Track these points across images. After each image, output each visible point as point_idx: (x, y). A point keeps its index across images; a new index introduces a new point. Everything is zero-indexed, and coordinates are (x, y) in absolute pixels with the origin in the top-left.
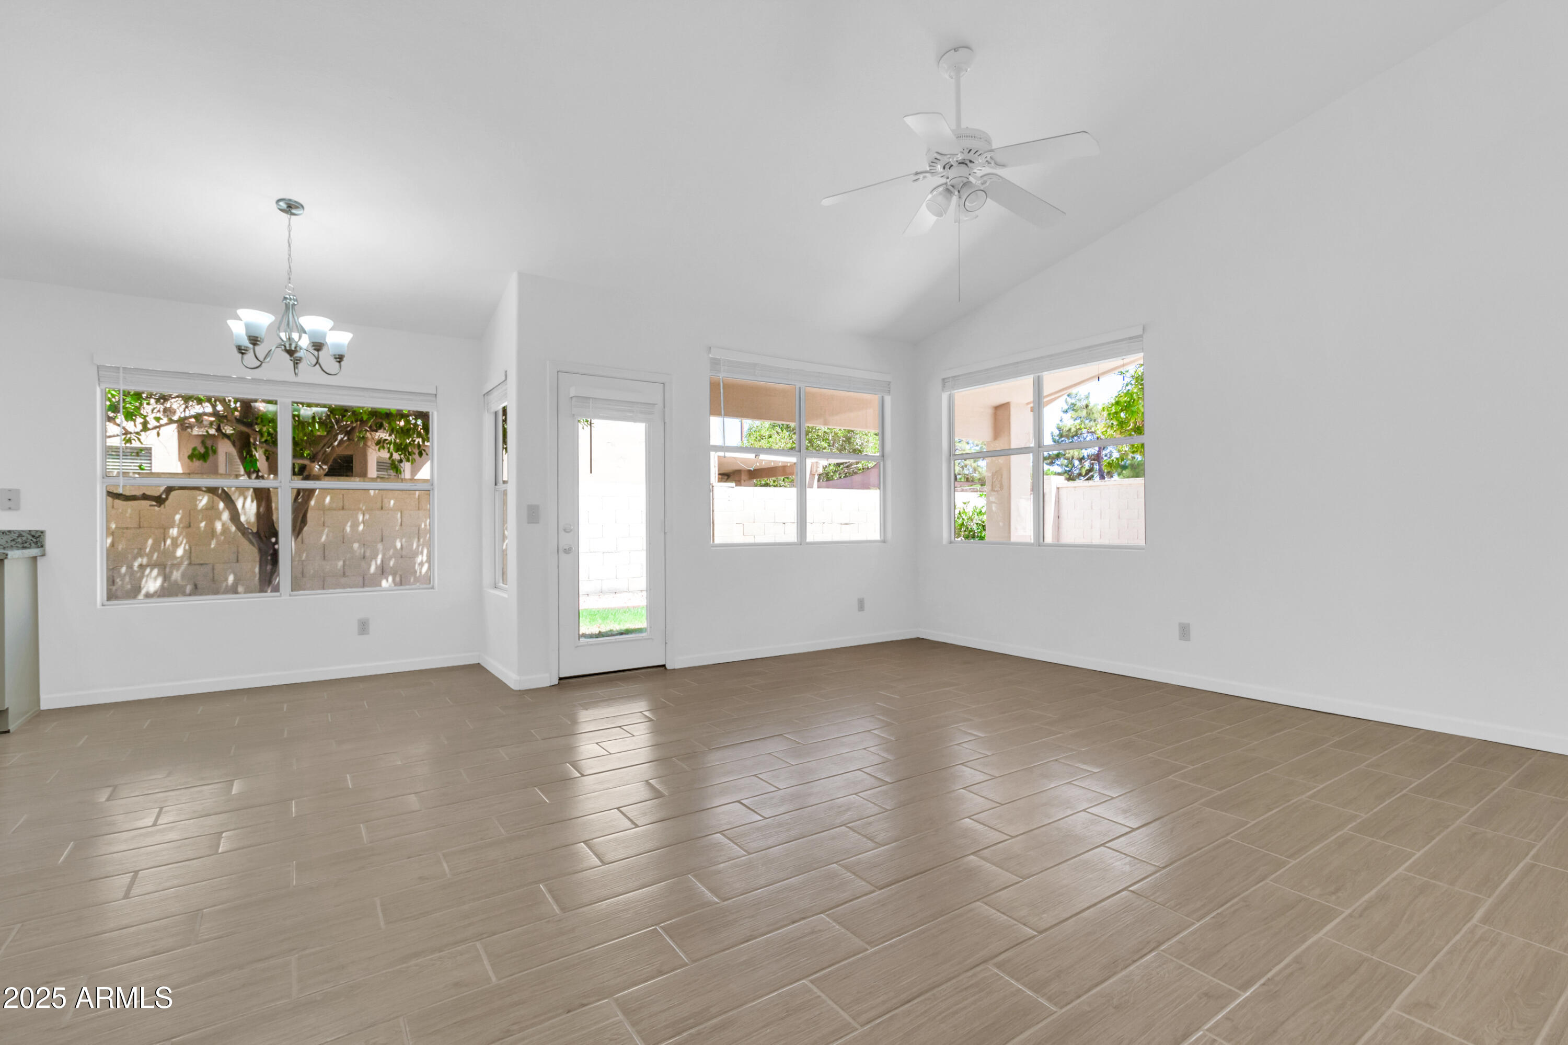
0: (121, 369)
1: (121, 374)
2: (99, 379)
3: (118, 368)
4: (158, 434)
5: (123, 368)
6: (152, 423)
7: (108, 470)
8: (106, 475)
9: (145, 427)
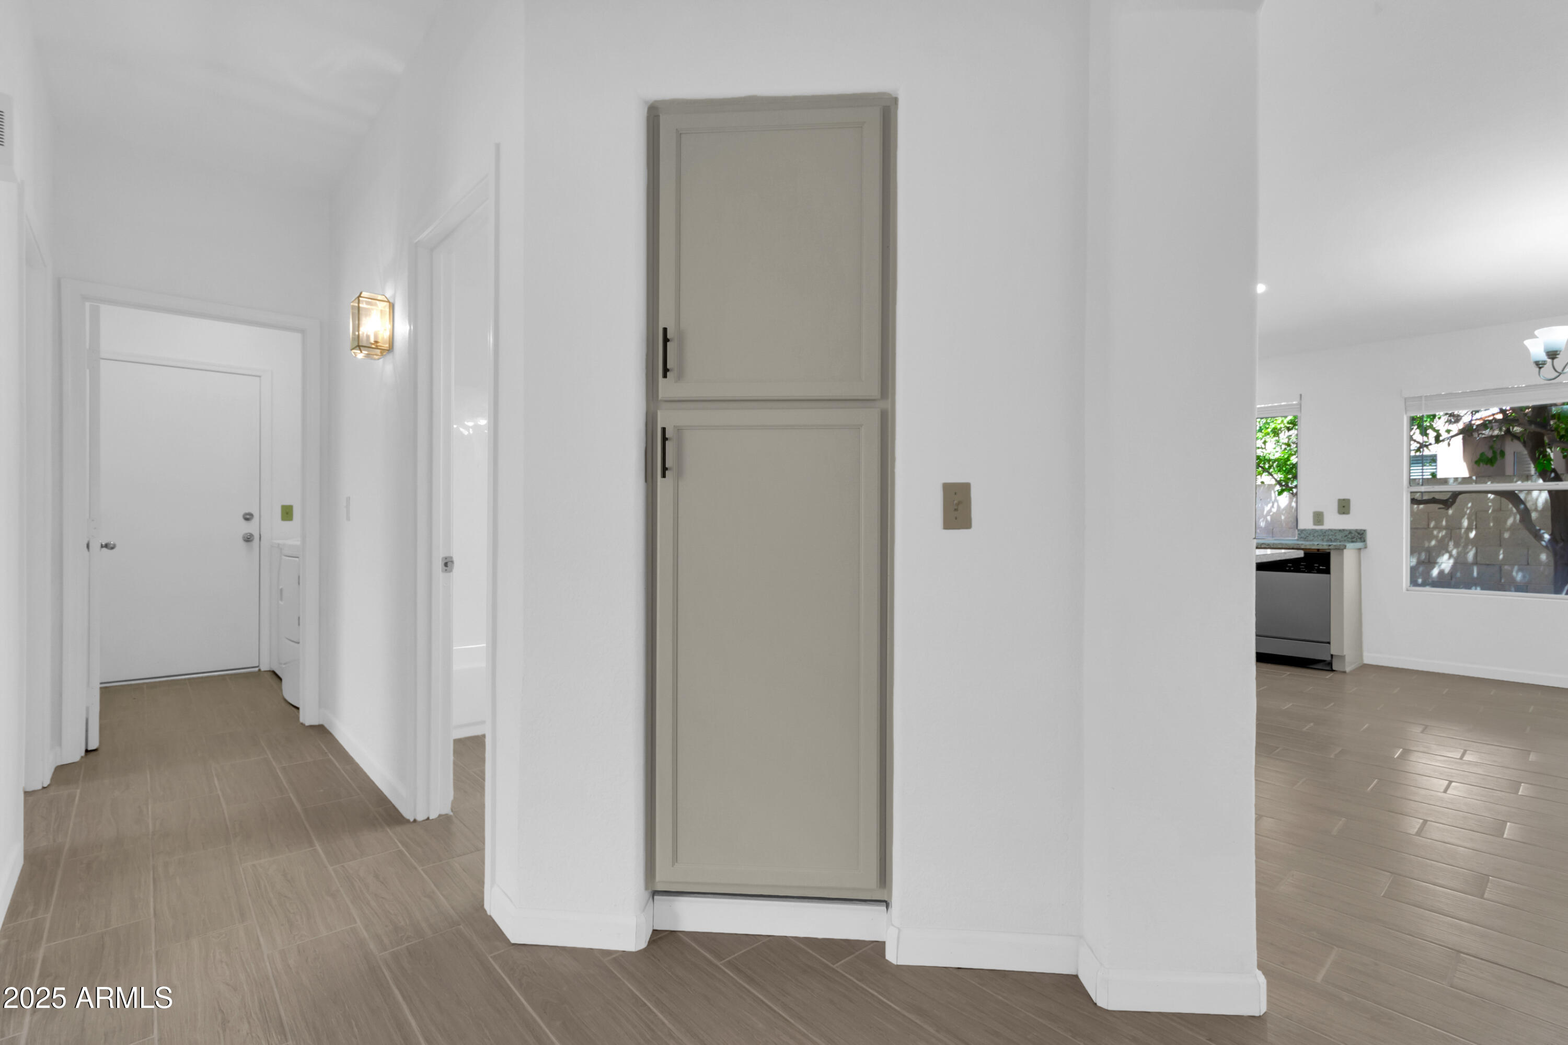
0: (1423, 399)
1: (1423, 402)
2: (1406, 408)
3: (1421, 397)
4: (1449, 445)
5: (1426, 396)
6: (1444, 435)
7: (1412, 477)
8: (1412, 482)
9: (1438, 440)
